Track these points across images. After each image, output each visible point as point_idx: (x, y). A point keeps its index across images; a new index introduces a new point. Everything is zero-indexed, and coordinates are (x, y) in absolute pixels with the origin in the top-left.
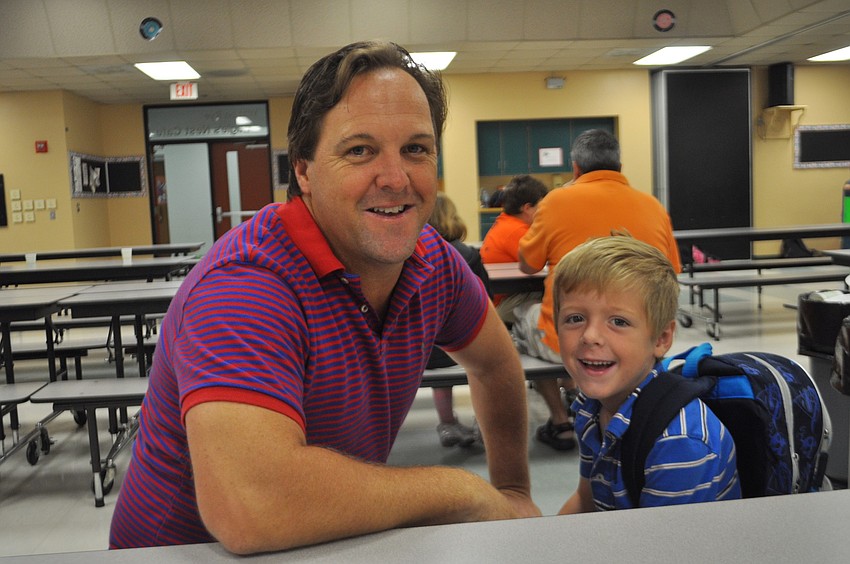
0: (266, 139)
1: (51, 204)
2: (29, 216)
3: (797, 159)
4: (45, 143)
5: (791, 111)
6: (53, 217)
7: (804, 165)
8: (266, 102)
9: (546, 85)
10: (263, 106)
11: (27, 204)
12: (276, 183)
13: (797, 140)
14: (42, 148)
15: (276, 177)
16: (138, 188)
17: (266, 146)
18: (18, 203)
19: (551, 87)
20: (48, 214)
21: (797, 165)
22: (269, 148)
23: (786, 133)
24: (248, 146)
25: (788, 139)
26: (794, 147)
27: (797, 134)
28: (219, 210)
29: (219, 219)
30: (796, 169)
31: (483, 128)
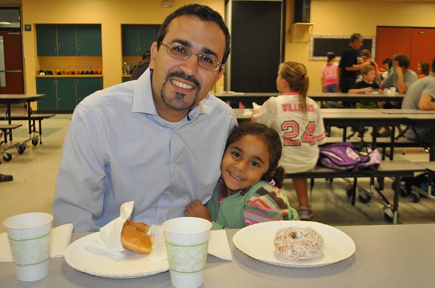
0: (19, 30)
3: (311, 55)
5: (309, 26)
7: (316, 58)
9: (163, 5)
10: (18, 10)
13: (312, 44)
17: (19, 33)
19: (165, 6)
21: (311, 58)
23: (305, 39)
24: (9, 33)
25: (307, 43)
26: (310, 47)
27: (312, 40)
30: (311, 60)
31: (125, 28)
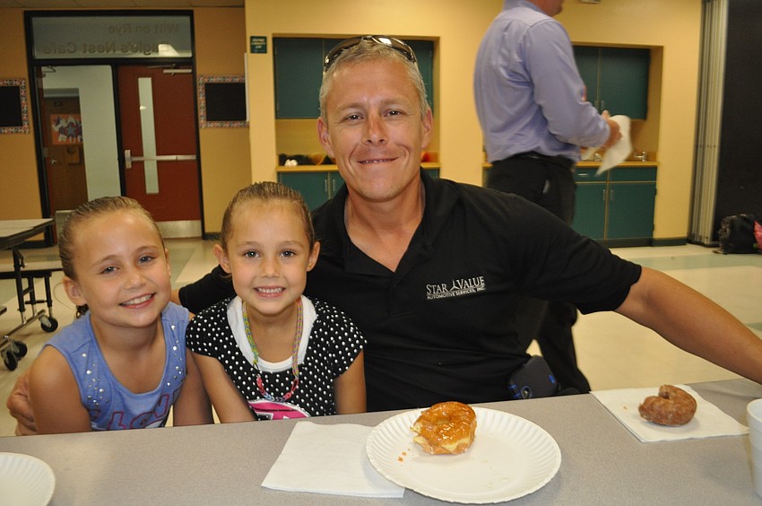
0: (189, 63)
8: (190, 13)
10: (187, 19)
12: (202, 121)
15: (202, 112)
16: (18, 122)
17: (190, 71)
22: (194, 73)
24: (166, 71)
28: (127, 153)
29: (128, 165)
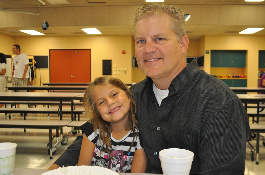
1: (125, 69)
2: (118, 73)
4: (125, 51)
6: (125, 73)
11: (118, 69)
14: (124, 52)
18: (115, 68)
20: (124, 72)
